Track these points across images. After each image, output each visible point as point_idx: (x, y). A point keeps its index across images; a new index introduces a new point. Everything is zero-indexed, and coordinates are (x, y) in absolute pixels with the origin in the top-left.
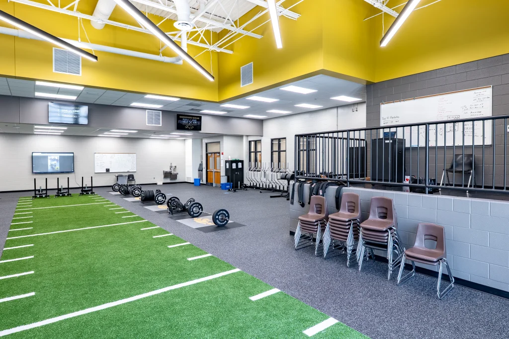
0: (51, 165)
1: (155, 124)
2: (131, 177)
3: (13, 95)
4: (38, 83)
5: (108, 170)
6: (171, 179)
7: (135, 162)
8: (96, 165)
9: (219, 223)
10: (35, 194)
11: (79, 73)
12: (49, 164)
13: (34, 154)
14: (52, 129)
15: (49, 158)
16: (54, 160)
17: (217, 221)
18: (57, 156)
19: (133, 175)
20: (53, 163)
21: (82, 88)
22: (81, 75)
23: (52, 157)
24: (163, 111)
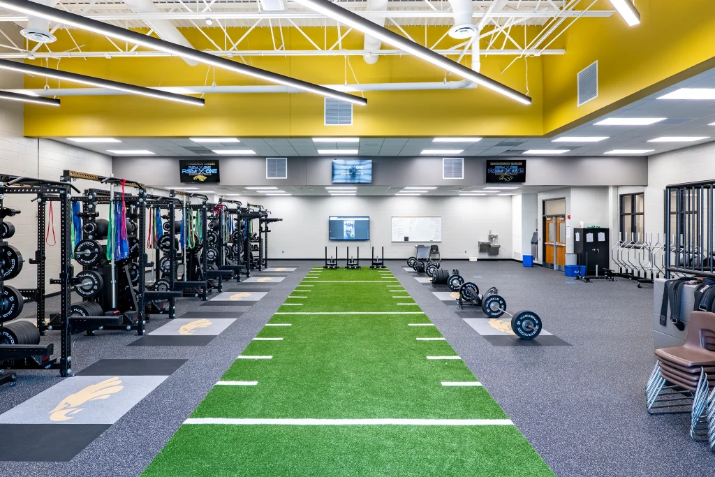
0: (347, 231)
1: (455, 177)
2: (434, 249)
3: (301, 155)
4: (315, 140)
5: (406, 239)
6: (490, 255)
7: (440, 229)
8: (393, 232)
9: (522, 333)
10: (326, 264)
11: (350, 123)
12: (345, 230)
13: (331, 219)
14: (343, 190)
15: (345, 222)
16: (350, 225)
17: (519, 329)
18: (352, 221)
19: (437, 246)
20: (349, 229)
21: (357, 140)
22: (352, 124)
23: (348, 222)
24: (466, 158)
